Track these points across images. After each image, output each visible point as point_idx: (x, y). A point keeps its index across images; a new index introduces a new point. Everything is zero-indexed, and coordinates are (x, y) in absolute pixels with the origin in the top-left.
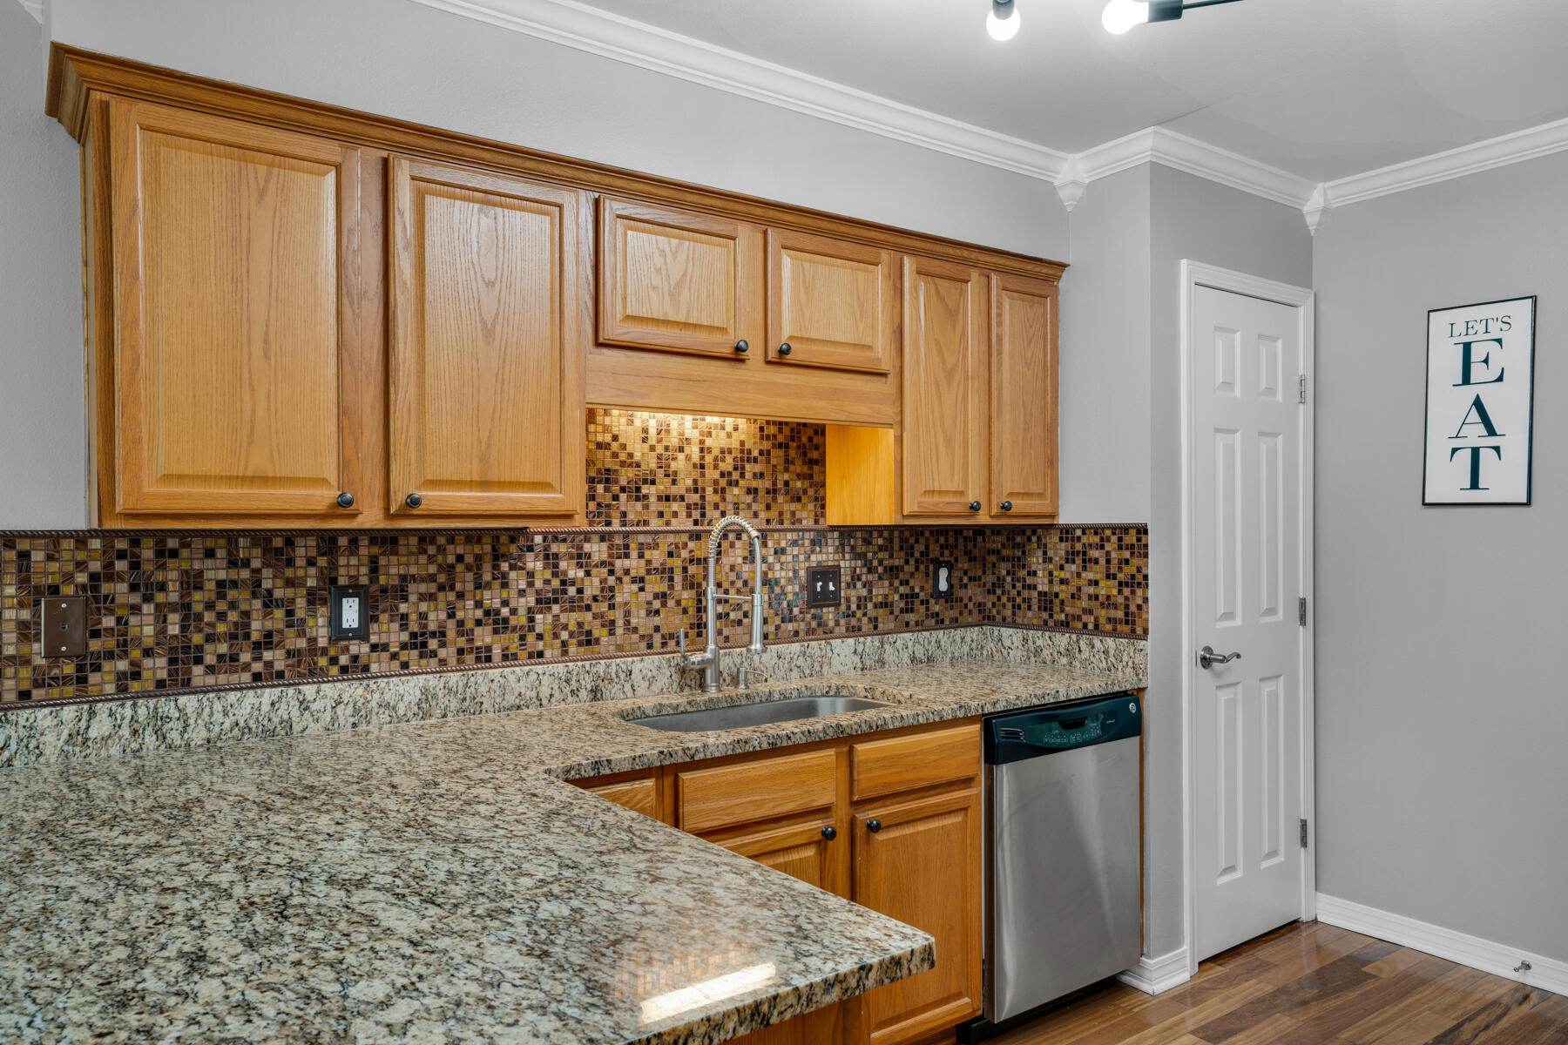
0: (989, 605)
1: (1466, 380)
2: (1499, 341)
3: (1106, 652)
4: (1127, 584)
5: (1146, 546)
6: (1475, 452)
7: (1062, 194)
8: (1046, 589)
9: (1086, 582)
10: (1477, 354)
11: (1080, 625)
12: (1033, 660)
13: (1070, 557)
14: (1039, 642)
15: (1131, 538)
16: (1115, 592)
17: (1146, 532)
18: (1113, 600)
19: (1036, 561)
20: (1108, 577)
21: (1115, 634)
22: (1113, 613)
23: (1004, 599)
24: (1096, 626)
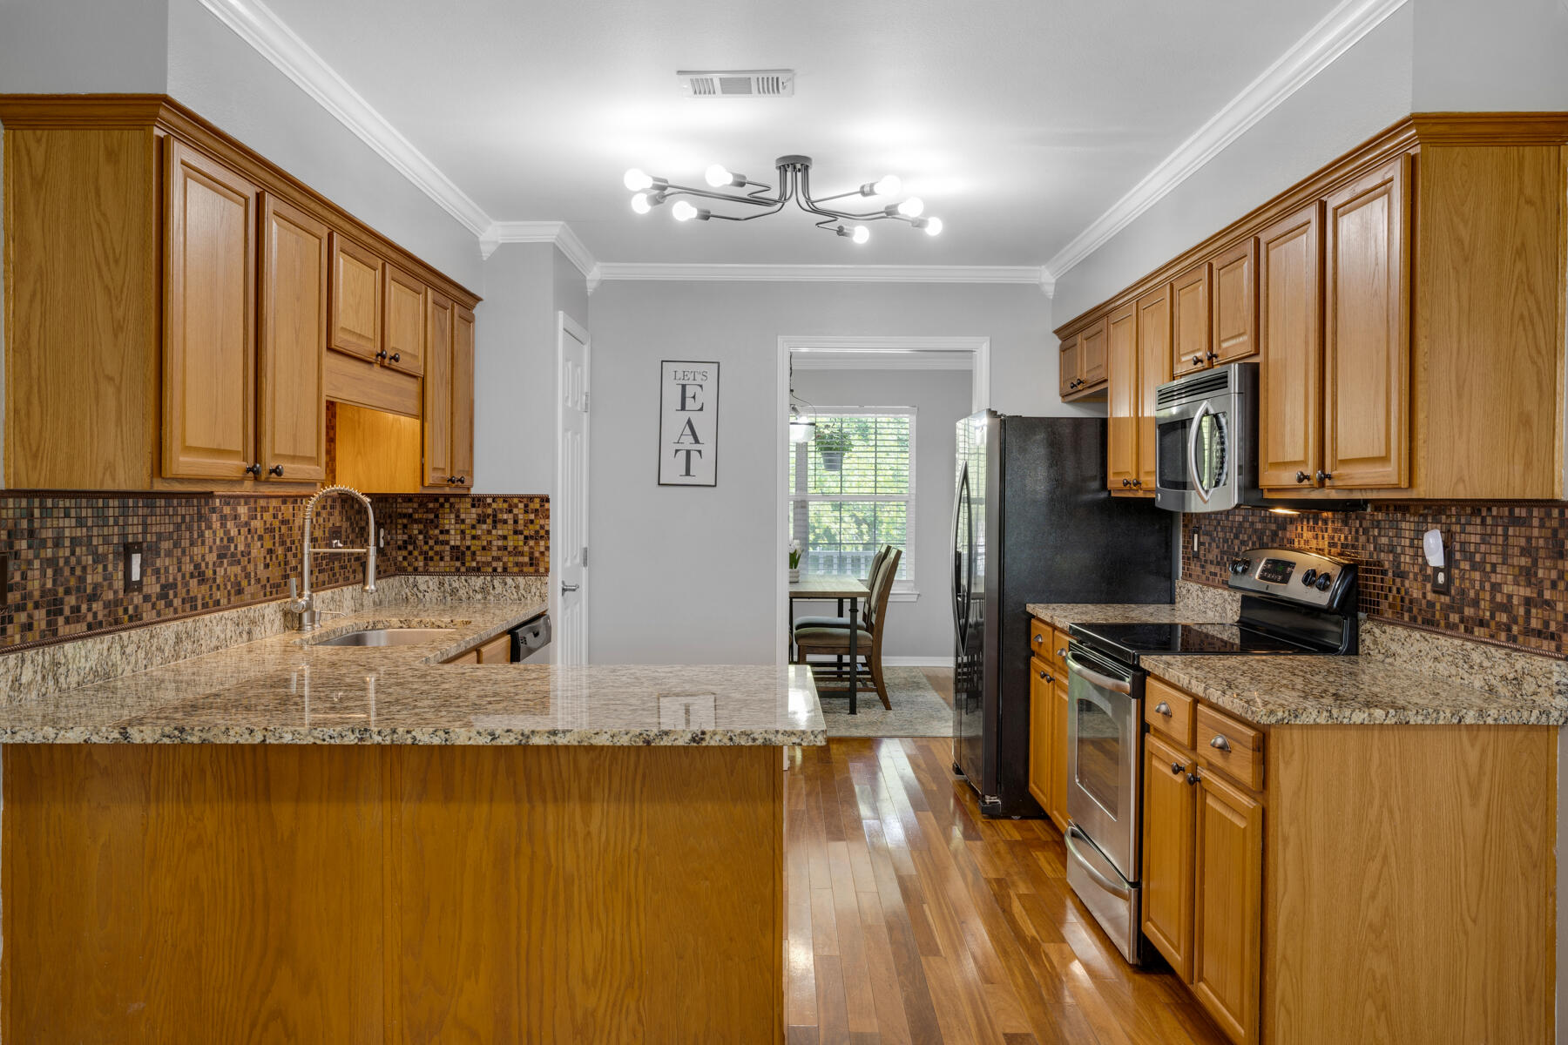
0: (400, 559)
1: (683, 408)
2: (701, 386)
3: (517, 587)
4: (532, 537)
5: (548, 510)
6: (688, 453)
7: (482, 247)
8: (458, 543)
9: (494, 538)
10: (689, 393)
11: (490, 570)
12: (449, 599)
13: (481, 520)
14: (455, 585)
15: (536, 505)
16: (521, 543)
17: (548, 500)
18: (520, 549)
19: (449, 522)
20: (516, 532)
21: (521, 573)
22: (521, 559)
23: (416, 553)
24: (505, 569)
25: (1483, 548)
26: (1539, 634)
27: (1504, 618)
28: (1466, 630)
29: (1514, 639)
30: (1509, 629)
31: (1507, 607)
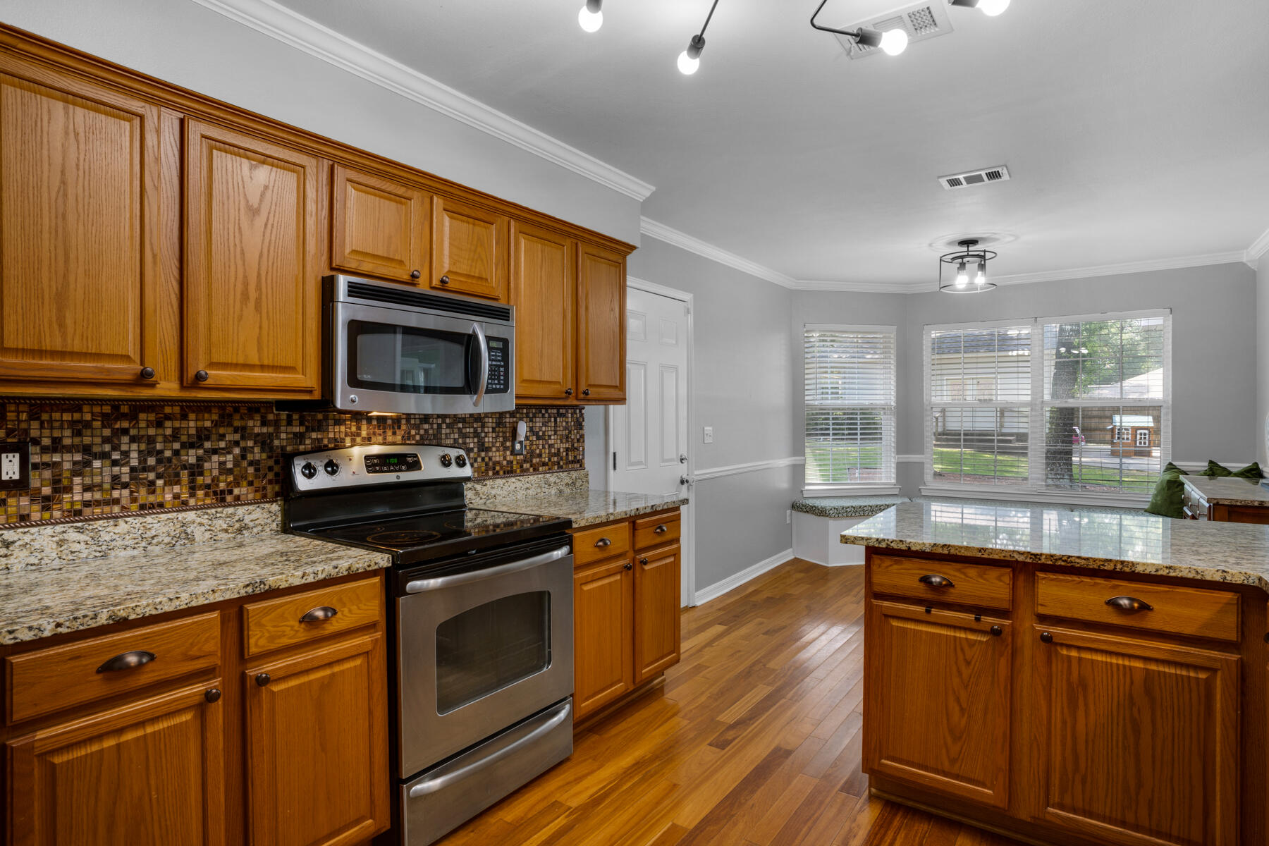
25: (544, 429)
26: (573, 462)
27: (556, 459)
28: (534, 470)
29: (562, 467)
30: (559, 463)
31: (558, 454)
